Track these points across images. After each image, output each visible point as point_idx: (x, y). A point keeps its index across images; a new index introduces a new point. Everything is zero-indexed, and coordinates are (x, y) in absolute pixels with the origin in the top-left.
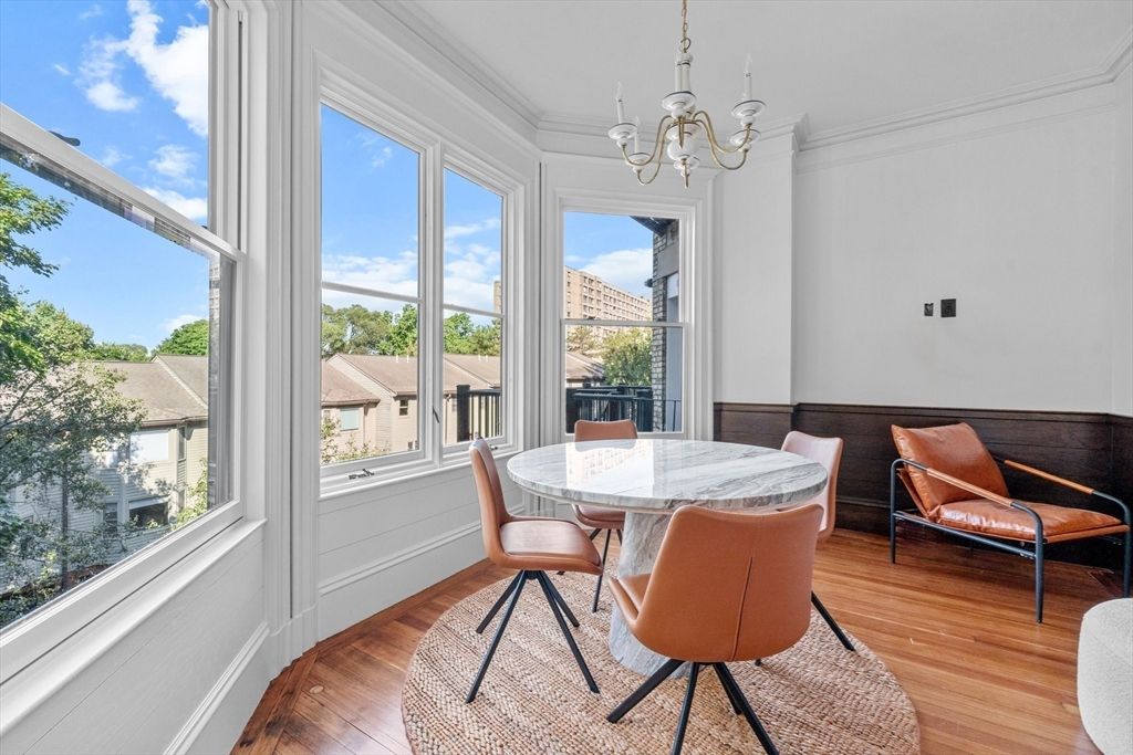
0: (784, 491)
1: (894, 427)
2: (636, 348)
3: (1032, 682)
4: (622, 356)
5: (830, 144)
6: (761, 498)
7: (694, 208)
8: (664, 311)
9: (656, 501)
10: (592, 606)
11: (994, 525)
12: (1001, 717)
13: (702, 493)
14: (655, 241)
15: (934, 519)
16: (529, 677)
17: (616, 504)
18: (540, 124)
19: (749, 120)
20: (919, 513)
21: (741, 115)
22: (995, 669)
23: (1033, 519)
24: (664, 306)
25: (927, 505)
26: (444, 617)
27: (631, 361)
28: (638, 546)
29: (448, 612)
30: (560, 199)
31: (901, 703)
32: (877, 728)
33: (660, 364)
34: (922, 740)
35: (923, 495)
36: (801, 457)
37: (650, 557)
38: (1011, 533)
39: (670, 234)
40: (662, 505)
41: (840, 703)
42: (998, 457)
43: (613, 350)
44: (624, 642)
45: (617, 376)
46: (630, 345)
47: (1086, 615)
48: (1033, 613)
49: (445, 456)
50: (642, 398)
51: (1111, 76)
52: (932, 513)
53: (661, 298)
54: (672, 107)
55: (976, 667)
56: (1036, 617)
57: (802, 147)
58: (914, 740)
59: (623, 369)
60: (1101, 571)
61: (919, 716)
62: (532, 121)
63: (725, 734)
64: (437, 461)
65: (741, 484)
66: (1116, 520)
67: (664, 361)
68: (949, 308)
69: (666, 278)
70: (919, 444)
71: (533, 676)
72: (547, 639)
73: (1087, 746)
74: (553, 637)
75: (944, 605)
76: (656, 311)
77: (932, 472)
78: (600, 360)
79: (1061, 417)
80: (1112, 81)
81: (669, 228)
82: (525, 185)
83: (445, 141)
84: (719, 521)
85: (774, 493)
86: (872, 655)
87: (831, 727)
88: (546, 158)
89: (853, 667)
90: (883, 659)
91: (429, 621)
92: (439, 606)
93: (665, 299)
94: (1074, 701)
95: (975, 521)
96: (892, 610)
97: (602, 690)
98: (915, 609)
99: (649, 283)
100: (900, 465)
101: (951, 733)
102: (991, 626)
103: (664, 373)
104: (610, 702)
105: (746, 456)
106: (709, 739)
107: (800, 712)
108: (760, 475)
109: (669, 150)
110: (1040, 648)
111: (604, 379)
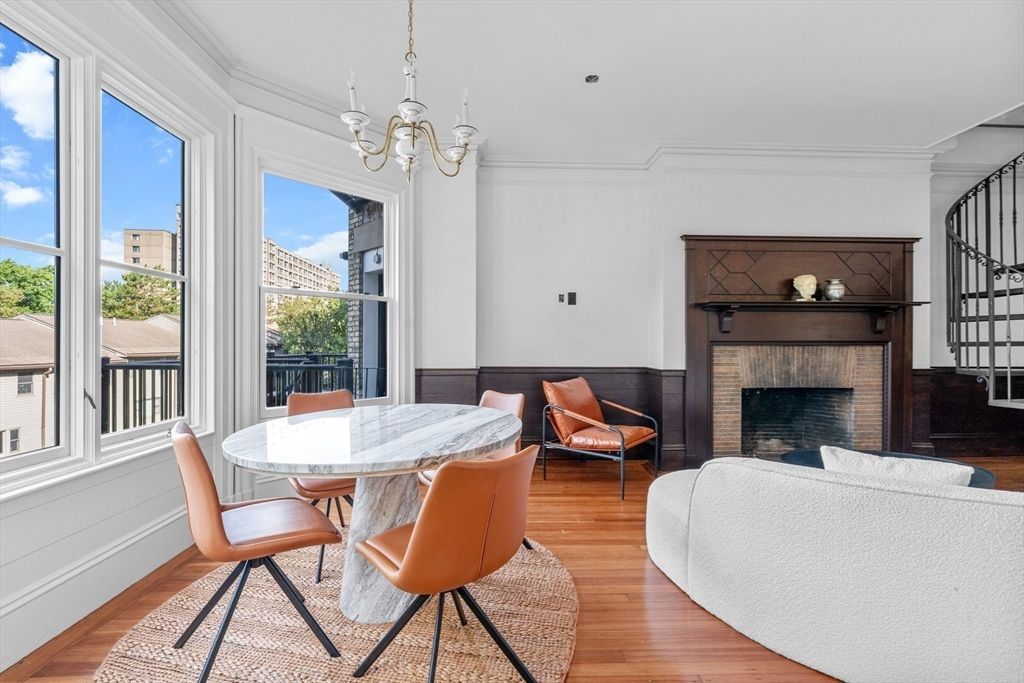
0: (501, 439)
1: (544, 382)
2: (316, 316)
3: (625, 538)
4: (300, 323)
5: (503, 167)
6: (487, 446)
7: (397, 197)
8: (361, 284)
9: (407, 462)
10: (315, 578)
11: (601, 443)
12: (614, 564)
13: (442, 449)
14: (351, 217)
15: (568, 445)
16: (258, 671)
17: (369, 471)
18: (233, 72)
19: (466, 140)
20: (558, 441)
21: (460, 136)
22: (606, 535)
23: (619, 435)
24: (361, 279)
25: (564, 436)
26: (120, 646)
27: (311, 327)
28: (371, 507)
29: (124, 638)
30: (259, 159)
31: (564, 575)
32: (553, 599)
33: (357, 334)
34: (579, 595)
35: (562, 429)
36: (497, 411)
37: (385, 514)
38: (608, 447)
39: (366, 212)
40: (412, 465)
41: (529, 589)
42: (598, 398)
43: (291, 317)
44: (359, 600)
45: (296, 343)
46: (309, 312)
47: (650, 489)
48: (618, 495)
49: (103, 450)
50: (342, 367)
51: (646, 167)
52: (567, 440)
53: (358, 271)
54: (406, 113)
55: (597, 537)
56: (620, 498)
57: (483, 164)
58: (575, 598)
59: (301, 336)
60: (644, 462)
61: (575, 580)
62: (224, 65)
63: (457, 645)
64: (91, 458)
65: (467, 437)
66: (652, 431)
67: (360, 331)
68: (572, 299)
69: (362, 253)
70: (559, 393)
71: (262, 668)
72: (270, 625)
73: (652, 566)
74: (277, 622)
75: (577, 502)
76: (352, 283)
77: (568, 413)
78: (275, 326)
79: (627, 371)
80: (647, 169)
81: (366, 207)
82: (215, 134)
83: (103, 56)
84: (473, 470)
85: (494, 441)
86: (543, 549)
87: (528, 609)
88: (242, 111)
89: (533, 560)
90: (549, 549)
91: (93, 660)
92: (110, 635)
93: (361, 272)
94: (644, 542)
95: (590, 442)
96: (549, 513)
97: (342, 653)
98: (561, 509)
99: (345, 256)
100: (548, 409)
101: (593, 585)
102: (601, 509)
103: (361, 342)
104: (352, 659)
105: (459, 414)
106: (446, 654)
107: (506, 606)
108: (478, 428)
109: (397, 147)
110: (625, 516)
111: (280, 346)
